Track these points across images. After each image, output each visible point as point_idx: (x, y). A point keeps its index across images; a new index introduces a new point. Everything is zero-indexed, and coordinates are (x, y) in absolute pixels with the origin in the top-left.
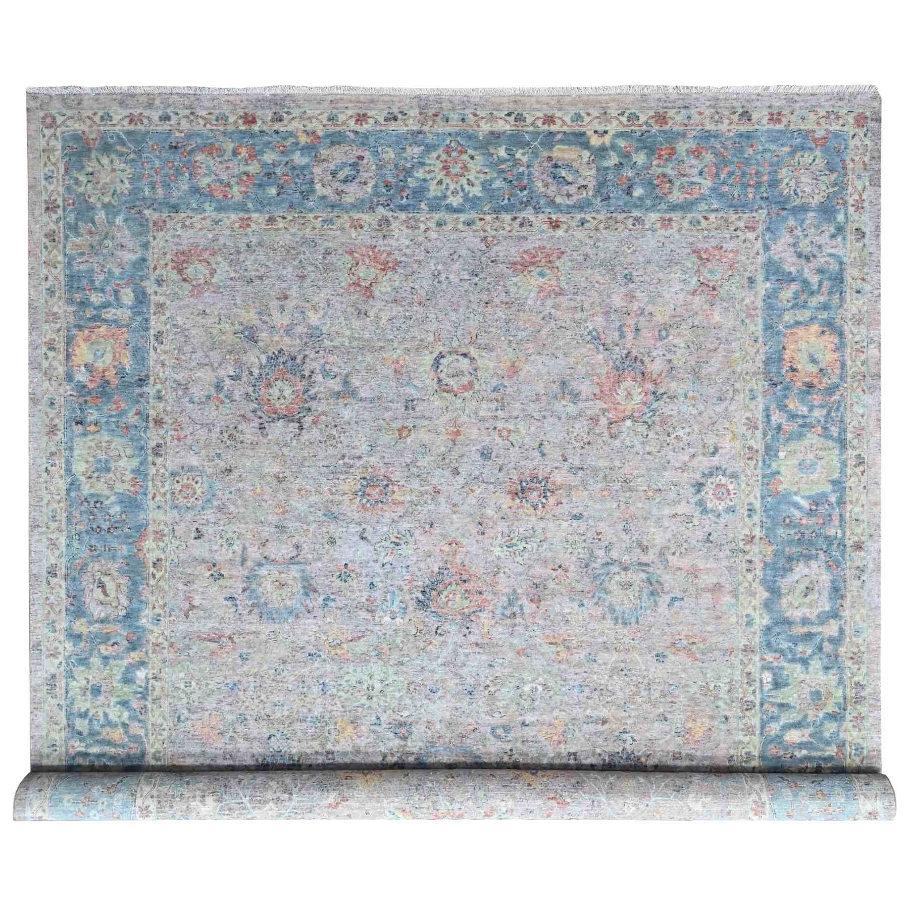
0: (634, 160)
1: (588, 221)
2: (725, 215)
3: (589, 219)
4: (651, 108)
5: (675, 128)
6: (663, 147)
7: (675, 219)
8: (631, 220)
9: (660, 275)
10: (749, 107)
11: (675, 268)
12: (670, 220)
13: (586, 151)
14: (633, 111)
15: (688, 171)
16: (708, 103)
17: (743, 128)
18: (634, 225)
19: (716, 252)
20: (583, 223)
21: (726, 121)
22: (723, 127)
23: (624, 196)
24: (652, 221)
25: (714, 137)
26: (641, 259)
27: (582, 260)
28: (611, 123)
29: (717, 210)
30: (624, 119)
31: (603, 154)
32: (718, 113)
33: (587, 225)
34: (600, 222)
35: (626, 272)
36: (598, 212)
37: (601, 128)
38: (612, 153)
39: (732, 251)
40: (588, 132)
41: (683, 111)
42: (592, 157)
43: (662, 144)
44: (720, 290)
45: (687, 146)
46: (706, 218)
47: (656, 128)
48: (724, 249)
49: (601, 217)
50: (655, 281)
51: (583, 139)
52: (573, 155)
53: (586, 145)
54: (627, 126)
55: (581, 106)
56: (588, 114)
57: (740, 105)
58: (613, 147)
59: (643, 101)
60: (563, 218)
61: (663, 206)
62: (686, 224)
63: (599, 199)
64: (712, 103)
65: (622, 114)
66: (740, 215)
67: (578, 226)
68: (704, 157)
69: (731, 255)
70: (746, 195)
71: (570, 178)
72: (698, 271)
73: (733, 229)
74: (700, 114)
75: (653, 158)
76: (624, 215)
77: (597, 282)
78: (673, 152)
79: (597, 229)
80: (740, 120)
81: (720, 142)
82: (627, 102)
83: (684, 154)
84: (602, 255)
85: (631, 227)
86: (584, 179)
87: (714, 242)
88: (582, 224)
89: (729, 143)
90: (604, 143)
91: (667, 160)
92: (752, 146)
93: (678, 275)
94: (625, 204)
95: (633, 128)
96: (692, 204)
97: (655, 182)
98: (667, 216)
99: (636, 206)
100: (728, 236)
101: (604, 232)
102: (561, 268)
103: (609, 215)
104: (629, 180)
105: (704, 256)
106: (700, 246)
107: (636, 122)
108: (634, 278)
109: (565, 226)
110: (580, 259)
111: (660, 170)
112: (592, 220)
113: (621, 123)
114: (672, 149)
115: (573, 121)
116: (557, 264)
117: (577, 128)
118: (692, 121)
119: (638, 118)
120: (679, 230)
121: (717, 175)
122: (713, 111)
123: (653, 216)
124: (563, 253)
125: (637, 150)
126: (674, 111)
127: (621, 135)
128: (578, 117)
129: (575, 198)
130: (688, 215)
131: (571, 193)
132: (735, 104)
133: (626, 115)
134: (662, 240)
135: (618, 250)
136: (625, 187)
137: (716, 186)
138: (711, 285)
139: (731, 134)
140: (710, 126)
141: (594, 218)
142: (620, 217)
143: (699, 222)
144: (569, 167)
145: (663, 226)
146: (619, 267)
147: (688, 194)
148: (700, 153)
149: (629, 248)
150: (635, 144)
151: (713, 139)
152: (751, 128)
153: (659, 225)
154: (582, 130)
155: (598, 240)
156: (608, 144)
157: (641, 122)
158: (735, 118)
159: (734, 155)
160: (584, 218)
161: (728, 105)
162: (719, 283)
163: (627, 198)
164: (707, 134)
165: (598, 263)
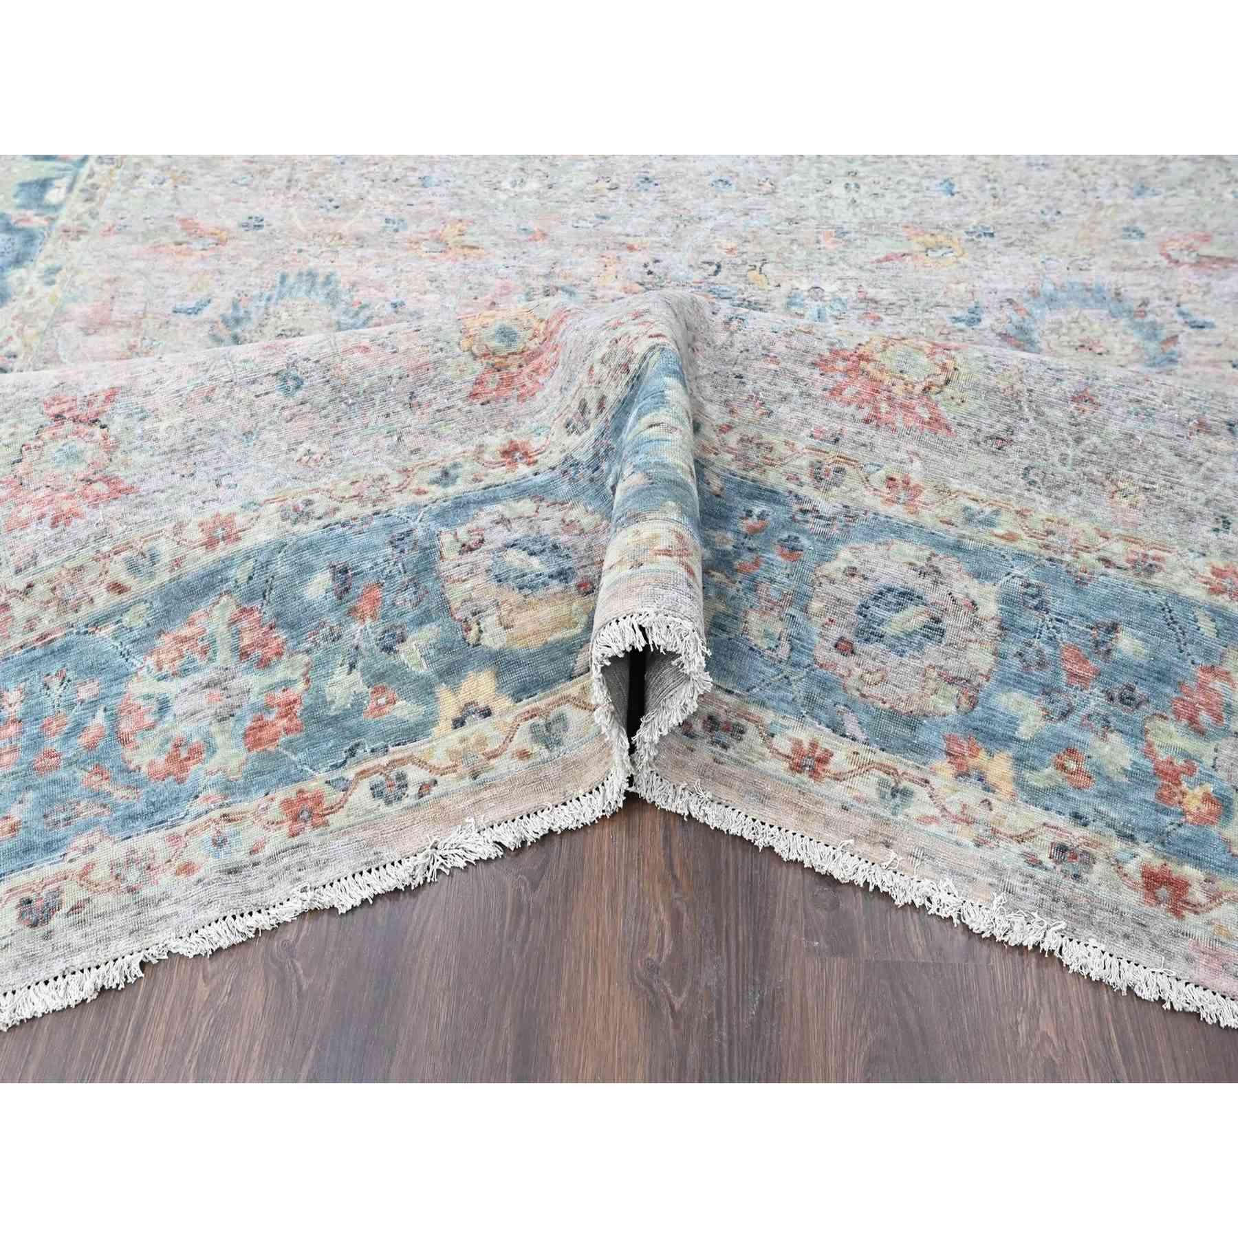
0: (356, 674)
1: (434, 482)
2: (71, 617)
3: (433, 488)
4: (343, 831)
5: (258, 800)
6: (284, 739)
7: (200, 552)
8: (320, 511)
9: (209, 412)
10: (29, 940)
11: (176, 439)
12: (211, 544)
13: (496, 647)
14: (396, 807)
15: (201, 700)
16: (166, 909)
17: (46, 868)
18: (309, 503)
19: (66, 506)
20: (446, 477)
21: (101, 873)
22: (111, 851)
23: (354, 560)
24: (262, 524)
25: (133, 817)
26: (270, 436)
27: (419, 391)
28: (452, 753)
29: (97, 623)
30: (416, 775)
31: (447, 659)
32: (131, 890)
33: (435, 473)
34: (400, 489)
35: (299, 395)
36: (415, 508)
37: (477, 727)
38: (424, 670)
39: (25, 525)
40: (508, 703)
41: (239, 855)
42: (472, 636)
43: (289, 745)
44: (43, 420)
45: (213, 763)
46: (118, 588)
47: (316, 783)
48: (47, 520)
49: (400, 501)
50: (219, 393)
51: (513, 678)
52: (524, 620)
53: (501, 663)
54: (402, 762)
55: (551, 771)
56: (524, 755)
57: (58, 939)
58: (424, 690)
59: (370, 845)
60: (499, 475)
61: (240, 574)
62: (167, 550)
63: (419, 532)
64: (154, 913)
65: (424, 789)
66: (33, 636)
67: (455, 466)
68: (160, 751)
69: (25, 512)
70: (28, 694)
71: (515, 558)
72: (110, 450)
73: (40, 588)
74: (187, 869)
75: (307, 700)
76: (339, 515)
78: (254, 737)
79: (405, 471)
80: (58, 892)
81: (115, 806)
82: (417, 829)
83: (219, 740)
84: (372, 416)
85: (315, 497)
86: (475, 566)
87: (79, 528)
88: (446, 474)
89: (86, 810)
90: (455, 690)
91: (267, 708)
92: (13, 829)
93: (163, 426)
94: (344, 542)
95: (384, 760)
96: (167, 615)
97: (281, 635)
98: (221, 551)
99: (313, 546)
100: (44, 562)
101: (385, 470)
102: (465, 358)
103: (382, 506)
104: (352, 612)
105: (100, 487)
106: (115, 508)
107: (377, 778)
108: (277, 384)
109: (487, 457)
110: (425, 395)
111: (279, 672)
112: (425, 487)
113: (422, 764)
114: (257, 744)
115: (561, 718)
116: (478, 367)
117: (542, 704)
118: (209, 834)
119: (376, 792)
120: (180, 527)
121: (114, 718)
122: (147, 892)
123: (260, 535)
124: (473, 395)
125: (358, 707)
126: (268, 850)
127: (413, 732)
128: (549, 734)
129: (484, 521)
130: (165, 577)
131: (500, 528)
132: (75, 937)
133: (413, 790)
134: (221, 493)
135: (337, 441)
136: (358, 586)
137: (115, 690)
138: (69, 425)
139: (81, 842)
140: (152, 842)
141: (420, 492)
142: (350, 509)
143: (133, 568)
144: (526, 584)
145: (227, 523)
146: (322, 399)
147: (185, 640)
148: (173, 758)
149: (308, 452)
150: (367, 718)
151: (139, 807)
152: (20, 879)
153: (240, 520)
154: (526, 705)
155: (394, 450)
156: (442, 691)
157: (365, 785)
158: (72, 894)
159: (66, 786)
160: (445, 486)
161: (99, 925)
162: (46, 436)
163: (343, 559)
164: (158, 817)
165: (378, 397)
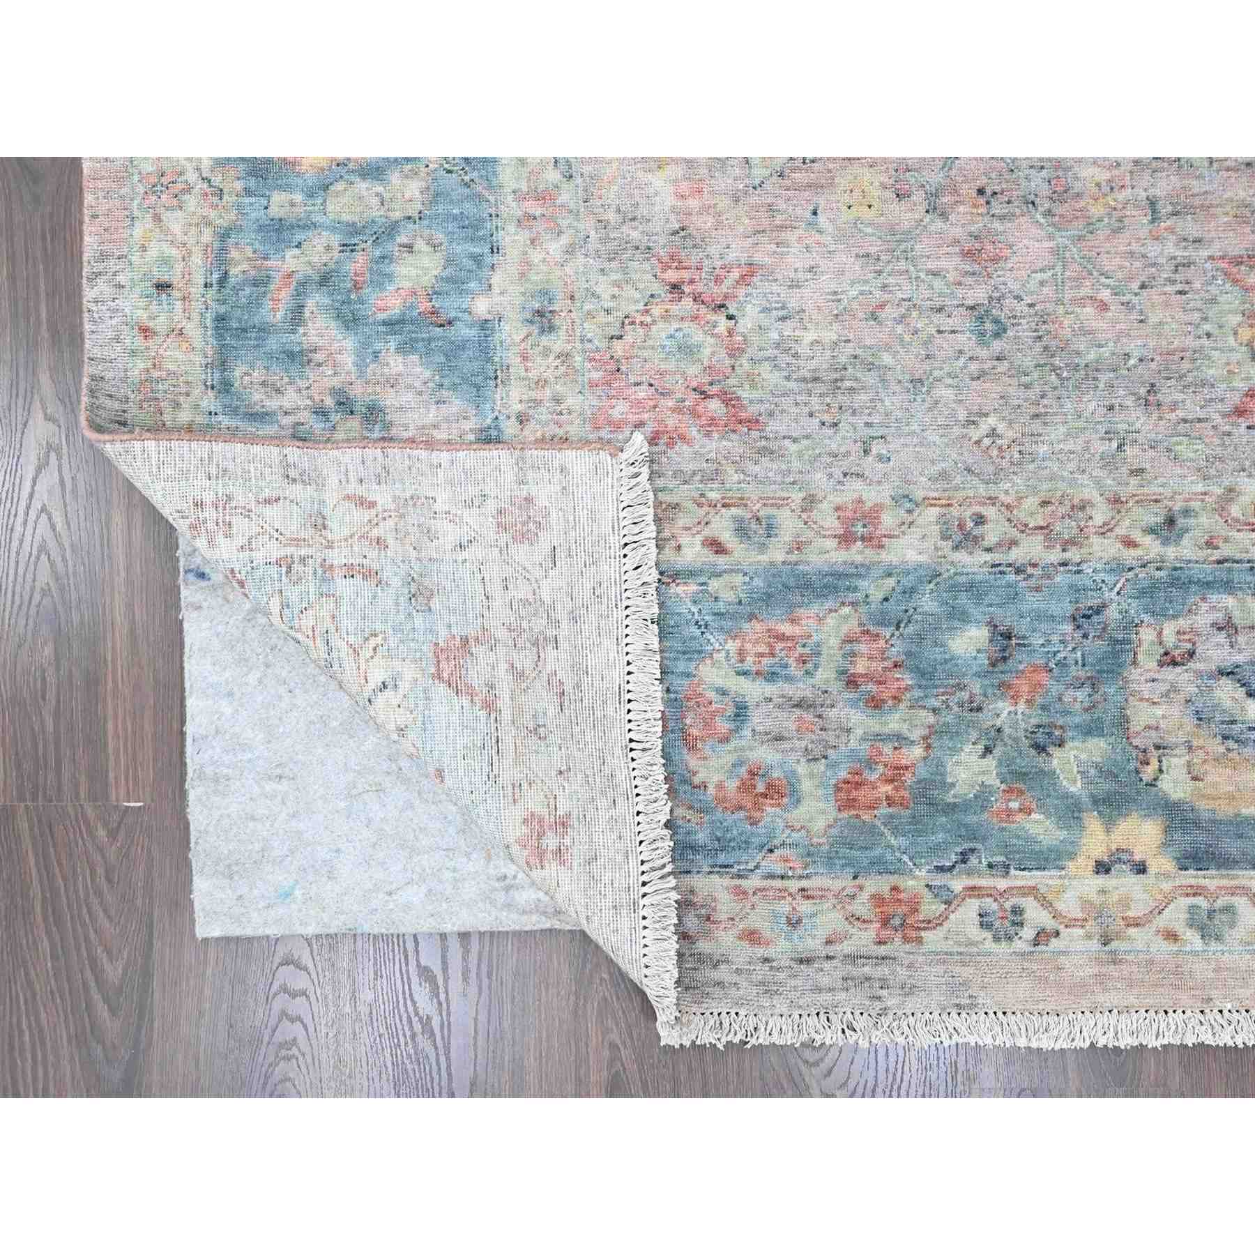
0: (990, 762)
1: (1151, 531)
3: (1148, 540)
4: (937, 958)
5: (843, 881)
6: (884, 810)
7: (831, 544)
8: (991, 539)
12: (846, 539)
13: (1176, 795)
14: (1003, 948)
15: (788, 721)
16: (723, 973)
18: (980, 520)
19: (672, 420)
20: (1169, 526)
23: (1022, 627)
24: (912, 535)
25: (694, 848)
26: (944, 393)
27: (1163, 386)
28: (1085, 903)
29: (676, 575)
30: (1036, 916)
31: (1106, 786)
32: (687, 937)
33: (1154, 517)
34: (1105, 530)
35: (998, 346)
36: (1117, 568)
37: (1123, 883)
38: (1077, 788)
39: (617, 427)
40: (1169, 865)
41: (814, 945)
42: (1148, 772)
43: (889, 821)
44: (655, 287)
45: (797, 814)
46: (716, 546)
47: (915, 881)
48: (645, 432)
49: (1104, 549)
50: (891, 312)
51: (1185, 840)
52: (1219, 778)
53: (1177, 816)
54: (1032, 891)
55: (1199, 966)
56: (1172, 936)
58: (1071, 813)
59: (967, 984)
61: (875, 589)
62: (788, 524)
63: (1113, 613)
64: (709, 975)
65: (1042, 937)
67: (1186, 512)
68: (730, 773)
69: (620, 410)
71: (1228, 694)
72: (734, 354)
74: (752, 936)
75: (922, 772)
76: (1016, 555)
77: (1103, 307)
78: (848, 794)
79: (1116, 501)
81: (675, 827)
83: (806, 785)
84: (1091, 405)
85: (990, 512)
86: (1174, 689)
87: (684, 457)
88: (1171, 521)
90: (1109, 825)
91: (871, 763)
93: (808, 337)
94: (1015, 597)
95: (1002, 884)
96: (767, 598)
97: (908, 679)
98: (857, 553)
99: (974, 589)
101: (1090, 493)
102: (1241, 355)
103: (1073, 555)
104: (1004, 686)
105: (717, 407)
106: (733, 445)
107: (993, 906)
108: (970, 322)
109: (1235, 511)
110: (1169, 393)
111: (894, 722)
112: (1137, 536)
113: (1046, 903)
114: (849, 804)
115: (1229, 910)
117: (1212, 884)
118: (784, 908)
119: (985, 921)
120: (810, 502)
121: (678, 705)
122: (705, 946)
123: (909, 551)
124: (1240, 412)
125: (982, 800)
126: (846, 947)
127: (1043, 859)
128: (1210, 924)
129: (1203, 619)
130: (779, 556)
131: (1221, 637)
133: (1028, 933)
134: (871, 466)
135: (1037, 426)
136: (1020, 660)
137: (682, 667)
140: (716, 890)
141: (1129, 543)
142: (1031, 549)
143: (741, 530)
145: (871, 516)
146: (1026, 362)
147: (782, 637)
148: (747, 787)
149: (993, 433)
150: (990, 821)
151: (701, 839)
153: (888, 520)
154: (1191, 877)
155: (1109, 462)
156: (1093, 823)
157: (973, 905)
160: (1166, 542)
162: (657, 310)
163: (1007, 618)
164: (722, 858)
165: (1104, 378)
